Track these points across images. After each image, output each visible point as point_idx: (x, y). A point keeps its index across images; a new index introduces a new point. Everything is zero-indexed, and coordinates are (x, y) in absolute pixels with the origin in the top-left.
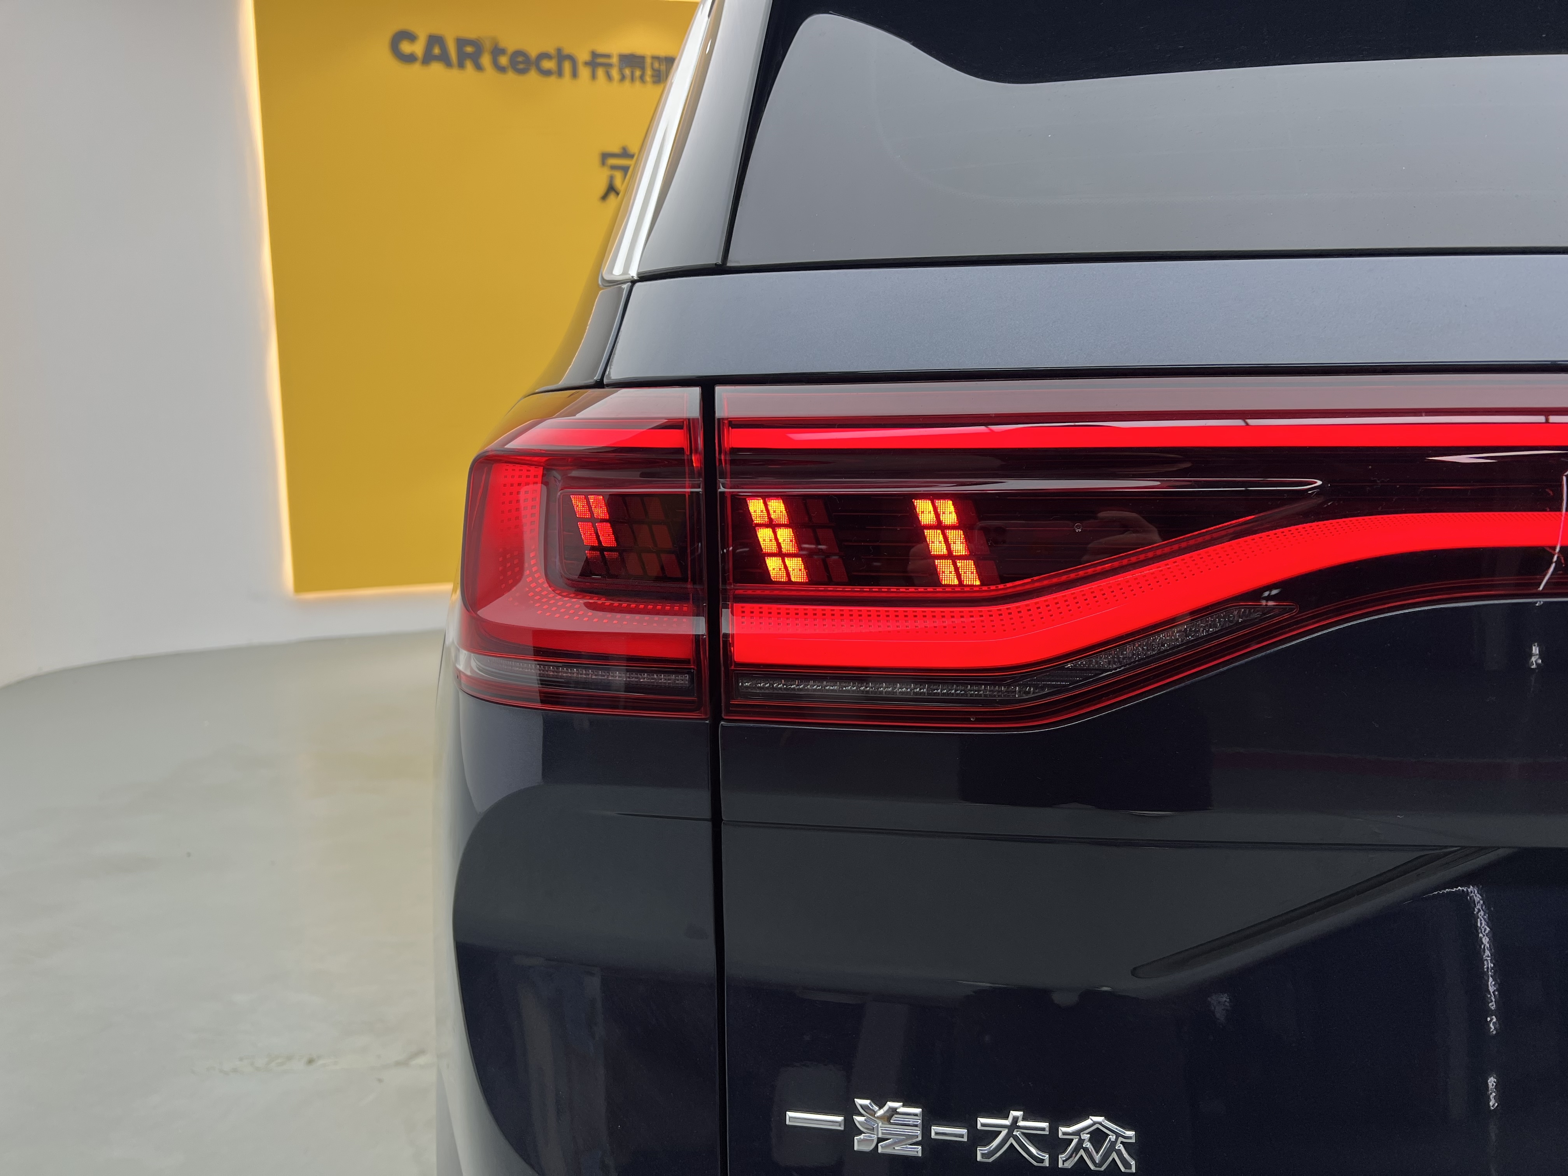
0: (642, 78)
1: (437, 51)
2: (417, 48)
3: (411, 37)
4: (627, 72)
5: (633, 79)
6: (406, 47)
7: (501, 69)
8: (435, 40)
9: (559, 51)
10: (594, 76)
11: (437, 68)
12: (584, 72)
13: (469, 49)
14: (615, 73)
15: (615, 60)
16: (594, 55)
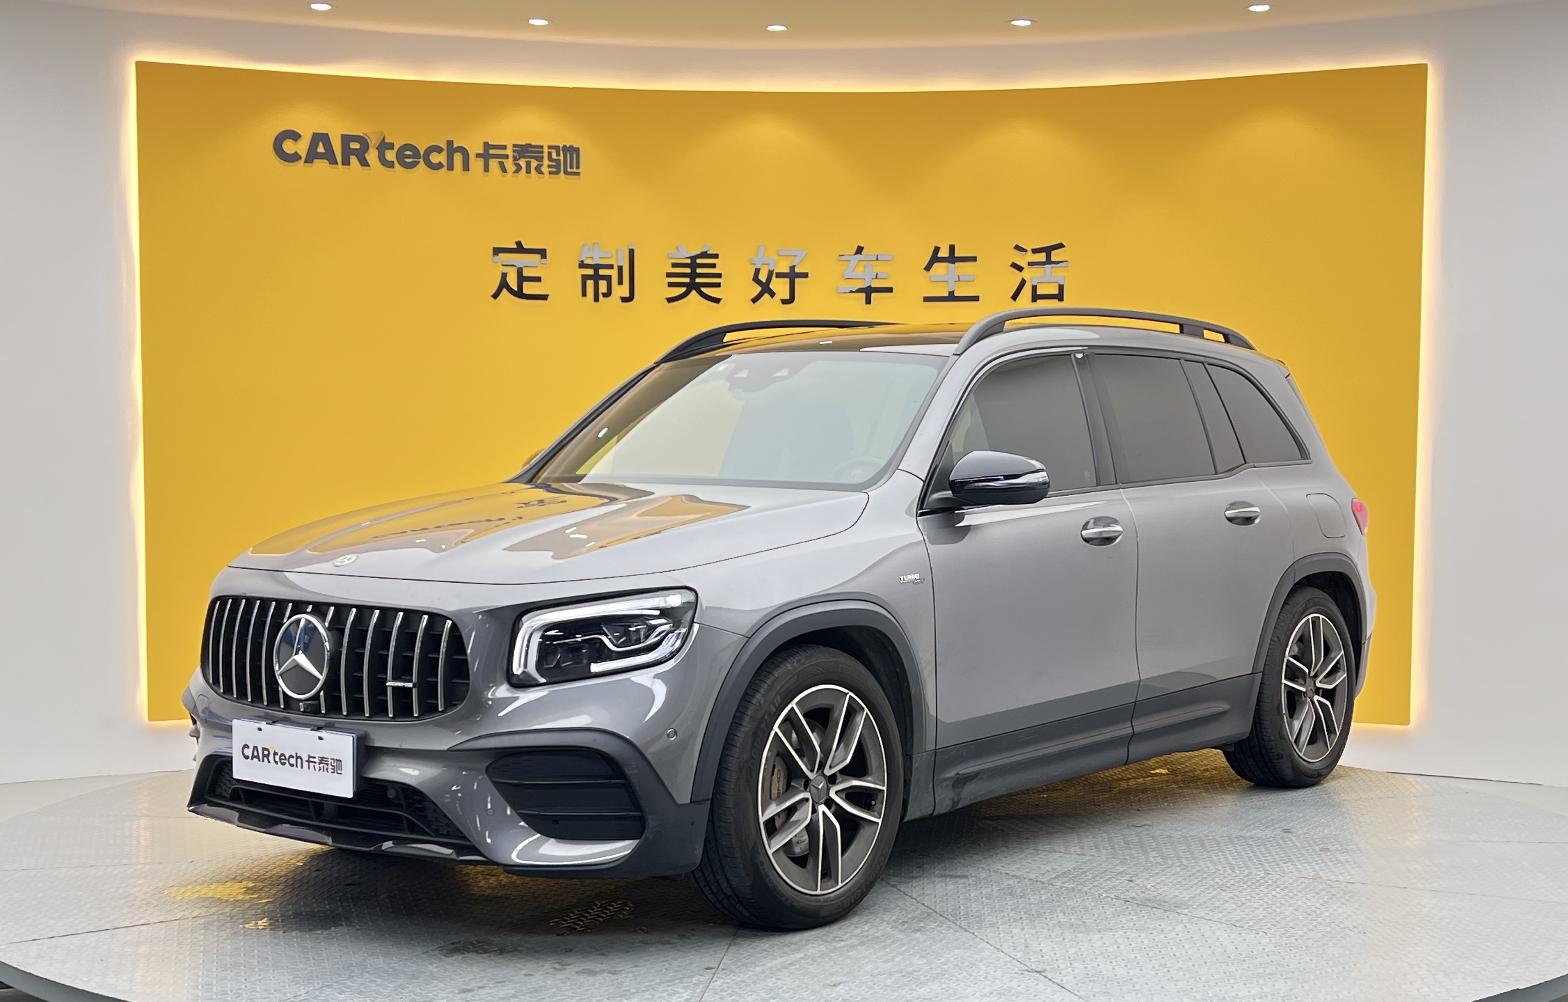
0: (538, 170)
1: (321, 149)
2: (302, 147)
3: (295, 136)
4: (522, 163)
5: (528, 171)
6: (289, 147)
7: (389, 165)
8: (320, 138)
9: (450, 143)
10: (486, 169)
11: (321, 165)
12: (477, 165)
13: (355, 146)
14: (509, 164)
15: (509, 152)
16: (487, 146)
